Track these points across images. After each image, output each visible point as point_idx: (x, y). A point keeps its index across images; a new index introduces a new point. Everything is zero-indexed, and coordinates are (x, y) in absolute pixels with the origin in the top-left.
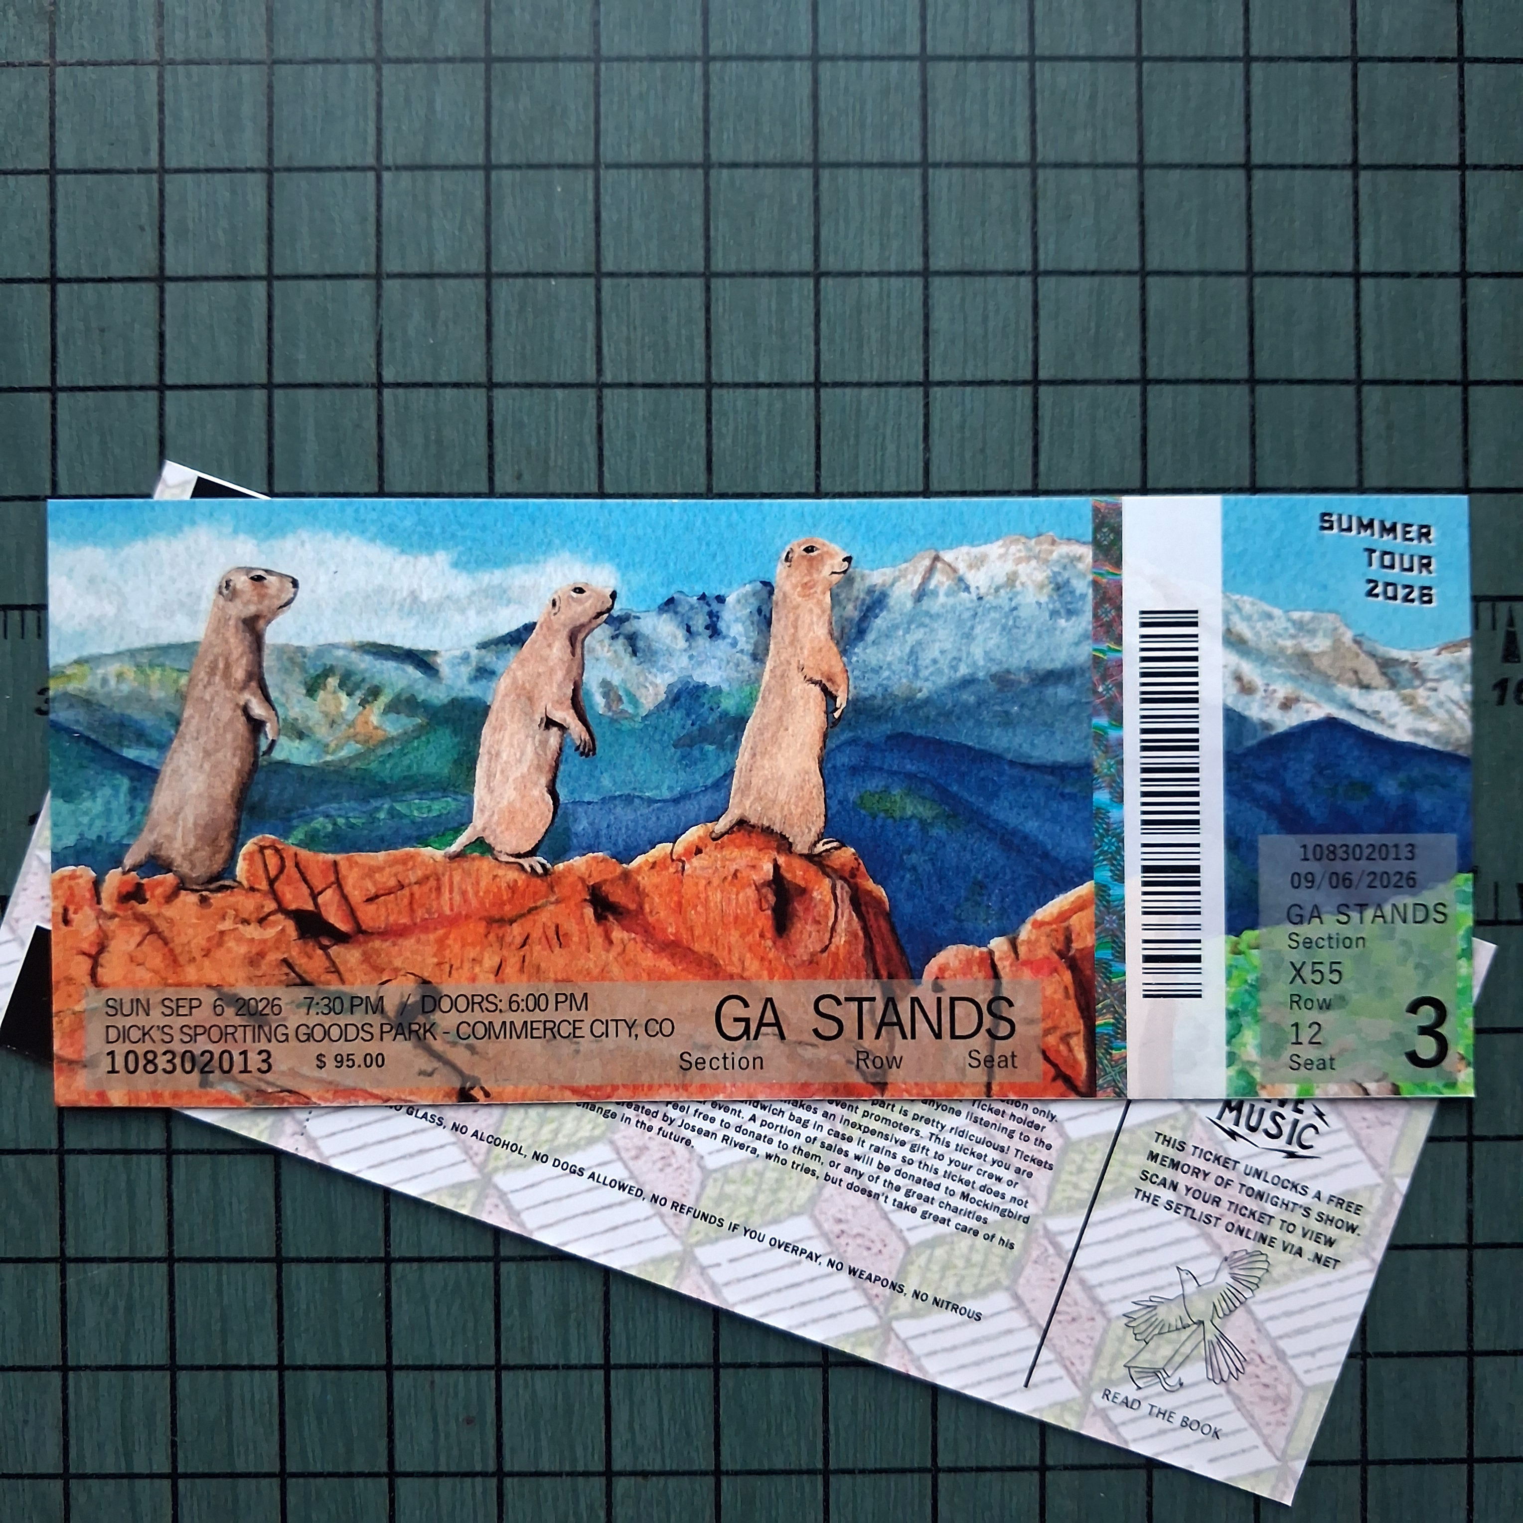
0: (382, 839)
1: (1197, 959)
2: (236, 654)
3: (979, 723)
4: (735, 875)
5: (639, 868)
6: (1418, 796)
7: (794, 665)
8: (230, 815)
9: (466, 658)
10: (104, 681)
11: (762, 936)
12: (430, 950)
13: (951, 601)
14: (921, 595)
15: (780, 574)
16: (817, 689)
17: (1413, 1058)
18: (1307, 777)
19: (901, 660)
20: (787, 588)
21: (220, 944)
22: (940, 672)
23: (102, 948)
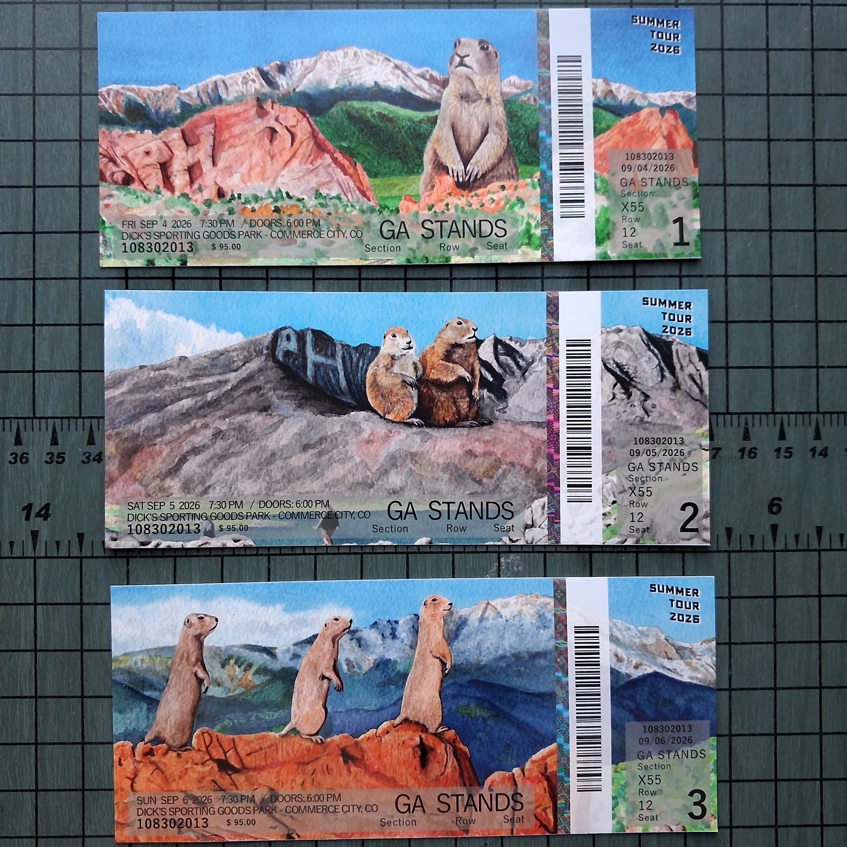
0: (253, 729)
1: (600, 775)
2: (191, 651)
3: (507, 675)
4: (403, 743)
5: (362, 740)
6: (693, 705)
7: (428, 651)
8: (190, 719)
9: (288, 650)
10: (136, 663)
11: (415, 769)
12: (274, 776)
13: (495, 622)
14: (481, 619)
15: (422, 611)
16: (438, 660)
17: (691, 815)
18: (646, 697)
19: (474, 648)
20: (425, 617)
21: (186, 773)
22: (490, 653)
23: (136, 776)
